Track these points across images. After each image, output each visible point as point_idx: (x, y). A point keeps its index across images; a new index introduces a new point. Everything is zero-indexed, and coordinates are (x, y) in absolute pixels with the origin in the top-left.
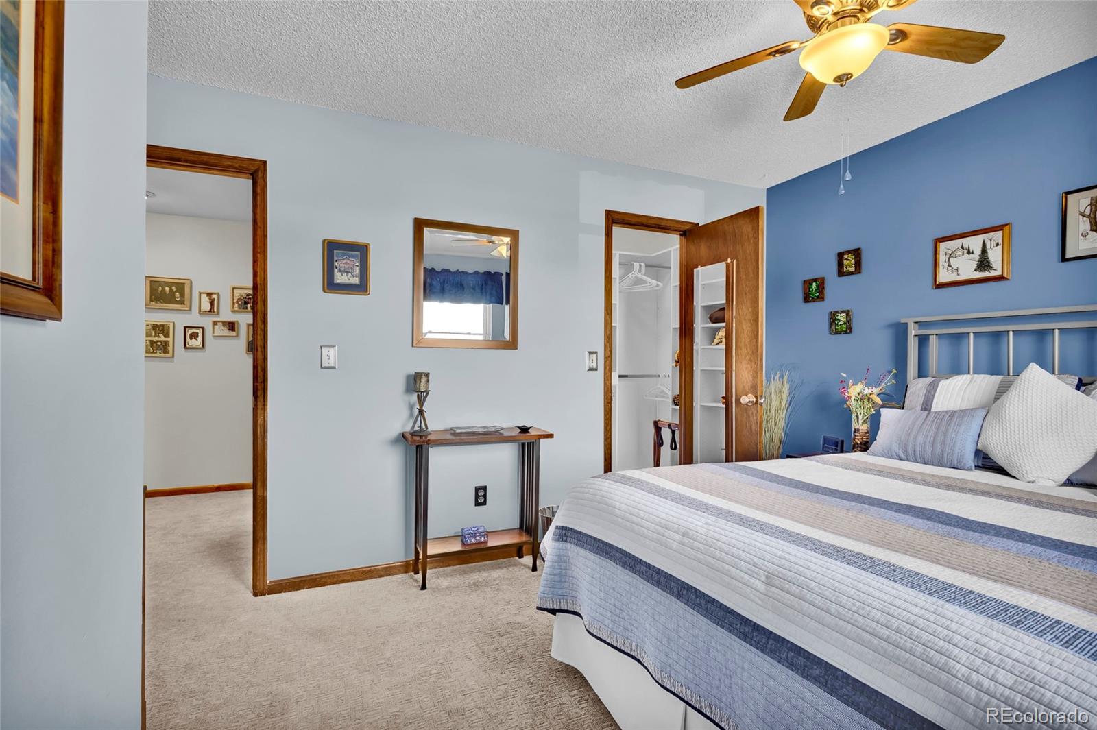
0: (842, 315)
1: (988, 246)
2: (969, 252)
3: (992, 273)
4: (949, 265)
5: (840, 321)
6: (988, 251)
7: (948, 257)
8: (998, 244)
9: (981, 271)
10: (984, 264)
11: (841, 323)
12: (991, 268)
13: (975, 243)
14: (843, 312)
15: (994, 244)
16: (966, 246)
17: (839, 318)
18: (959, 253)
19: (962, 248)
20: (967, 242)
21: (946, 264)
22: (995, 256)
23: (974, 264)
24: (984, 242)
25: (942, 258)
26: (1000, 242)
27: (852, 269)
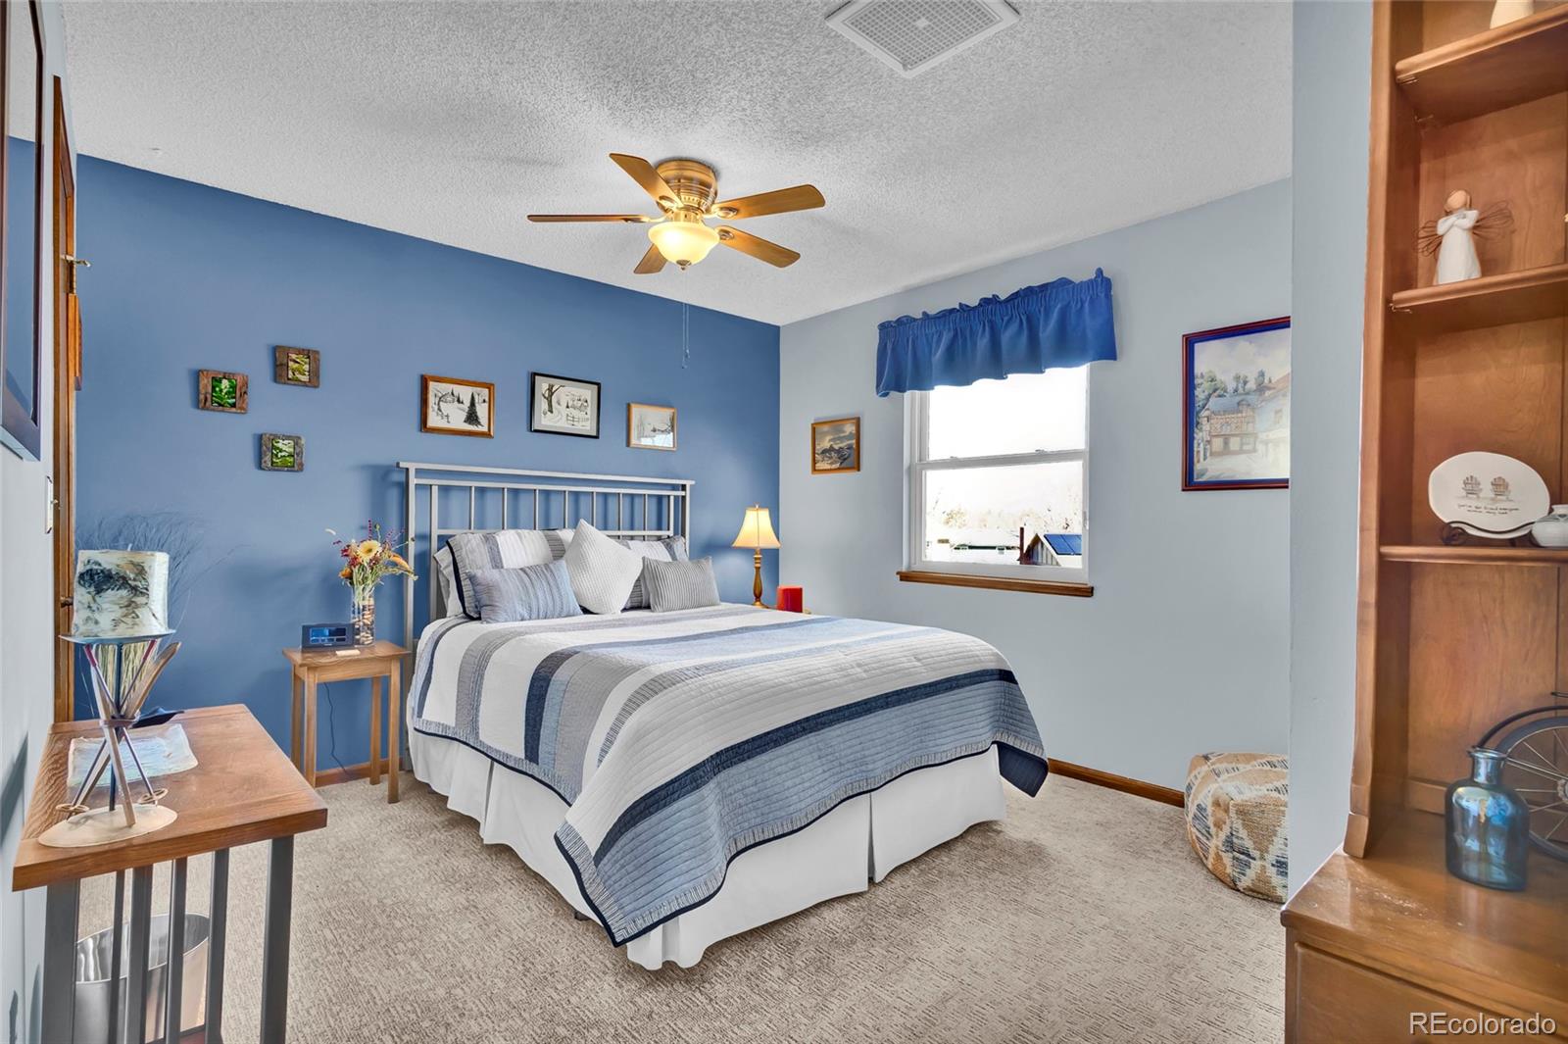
0: (286, 442)
1: (477, 401)
2: (459, 401)
3: (479, 429)
4: (439, 409)
5: (281, 451)
6: (477, 405)
7: (437, 399)
8: (484, 401)
9: (470, 424)
10: (472, 417)
11: (283, 454)
12: (479, 423)
13: (465, 393)
14: (288, 438)
15: (481, 400)
16: (456, 394)
17: (280, 445)
18: (449, 399)
19: (453, 394)
20: (458, 389)
21: (436, 407)
22: (482, 411)
23: (464, 415)
24: (473, 395)
25: (432, 400)
26: (487, 400)
27: (305, 378)
